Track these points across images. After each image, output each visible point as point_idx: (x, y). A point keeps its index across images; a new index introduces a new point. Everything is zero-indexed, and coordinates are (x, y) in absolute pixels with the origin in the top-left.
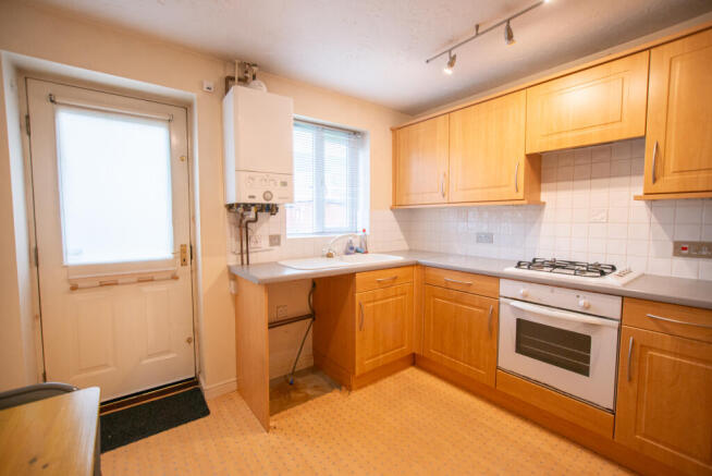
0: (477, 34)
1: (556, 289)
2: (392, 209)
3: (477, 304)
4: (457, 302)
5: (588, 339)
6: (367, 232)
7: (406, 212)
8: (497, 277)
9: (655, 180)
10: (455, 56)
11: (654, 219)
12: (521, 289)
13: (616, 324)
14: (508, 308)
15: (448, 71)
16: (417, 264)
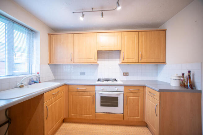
0: (92, 11)
1: (110, 86)
2: (48, 64)
3: (88, 95)
4: (81, 95)
5: (118, 98)
6: (39, 74)
7: (54, 65)
8: (95, 86)
9: (123, 60)
10: (84, 15)
11: (120, 68)
12: (102, 88)
13: (123, 92)
14: (98, 94)
15: (81, 19)
16: (65, 85)
